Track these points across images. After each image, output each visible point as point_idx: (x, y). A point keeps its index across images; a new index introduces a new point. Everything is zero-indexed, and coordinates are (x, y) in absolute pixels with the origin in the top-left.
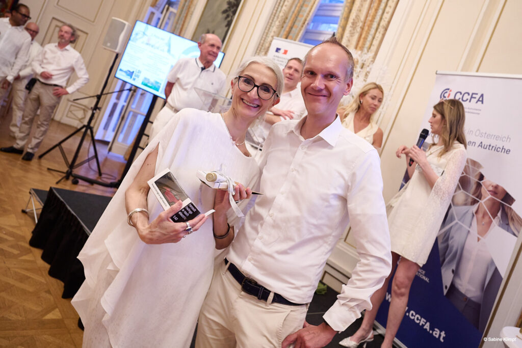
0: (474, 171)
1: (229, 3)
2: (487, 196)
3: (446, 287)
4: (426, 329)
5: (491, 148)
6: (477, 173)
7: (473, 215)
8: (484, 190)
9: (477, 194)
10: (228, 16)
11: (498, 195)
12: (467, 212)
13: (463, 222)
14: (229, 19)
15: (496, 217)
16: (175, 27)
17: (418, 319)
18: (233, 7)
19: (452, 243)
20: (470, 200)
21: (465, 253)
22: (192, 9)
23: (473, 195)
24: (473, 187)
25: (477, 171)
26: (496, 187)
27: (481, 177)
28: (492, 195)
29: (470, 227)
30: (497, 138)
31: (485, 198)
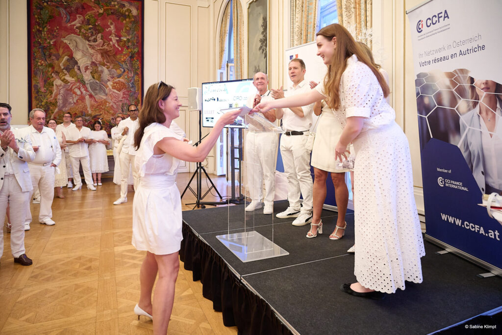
0: (464, 78)
1: (261, 41)
2: (483, 94)
3: (483, 189)
4: (482, 234)
5: (469, 51)
6: (468, 78)
7: (479, 116)
8: (478, 90)
9: (475, 96)
10: (263, 50)
11: (491, 89)
12: (473, 116)
13: (473, 127)
14: (265, 52)
15: (497, 109)
16: (237, 75)
17: (472, 227)
18: (264, 42)
19: (472, 148)
20: (471, 105)
21: (486, 152)
22: (242, 58)
23: (472, 99)
24: (469, 91)
25: (466, 77)
26: (487, 83)
27: (472, 80)
28: (485, 91)
29: (480, 128)
30: (471, 40)
31: (482, 97)
